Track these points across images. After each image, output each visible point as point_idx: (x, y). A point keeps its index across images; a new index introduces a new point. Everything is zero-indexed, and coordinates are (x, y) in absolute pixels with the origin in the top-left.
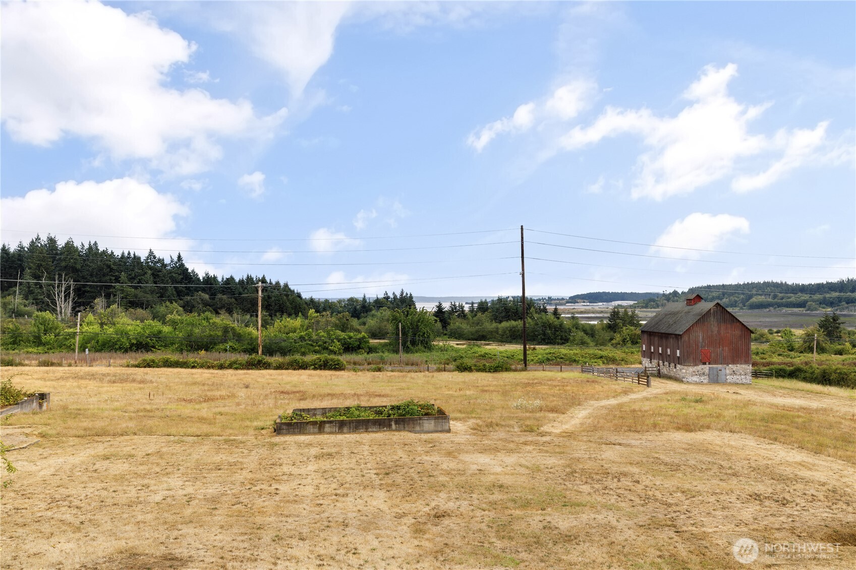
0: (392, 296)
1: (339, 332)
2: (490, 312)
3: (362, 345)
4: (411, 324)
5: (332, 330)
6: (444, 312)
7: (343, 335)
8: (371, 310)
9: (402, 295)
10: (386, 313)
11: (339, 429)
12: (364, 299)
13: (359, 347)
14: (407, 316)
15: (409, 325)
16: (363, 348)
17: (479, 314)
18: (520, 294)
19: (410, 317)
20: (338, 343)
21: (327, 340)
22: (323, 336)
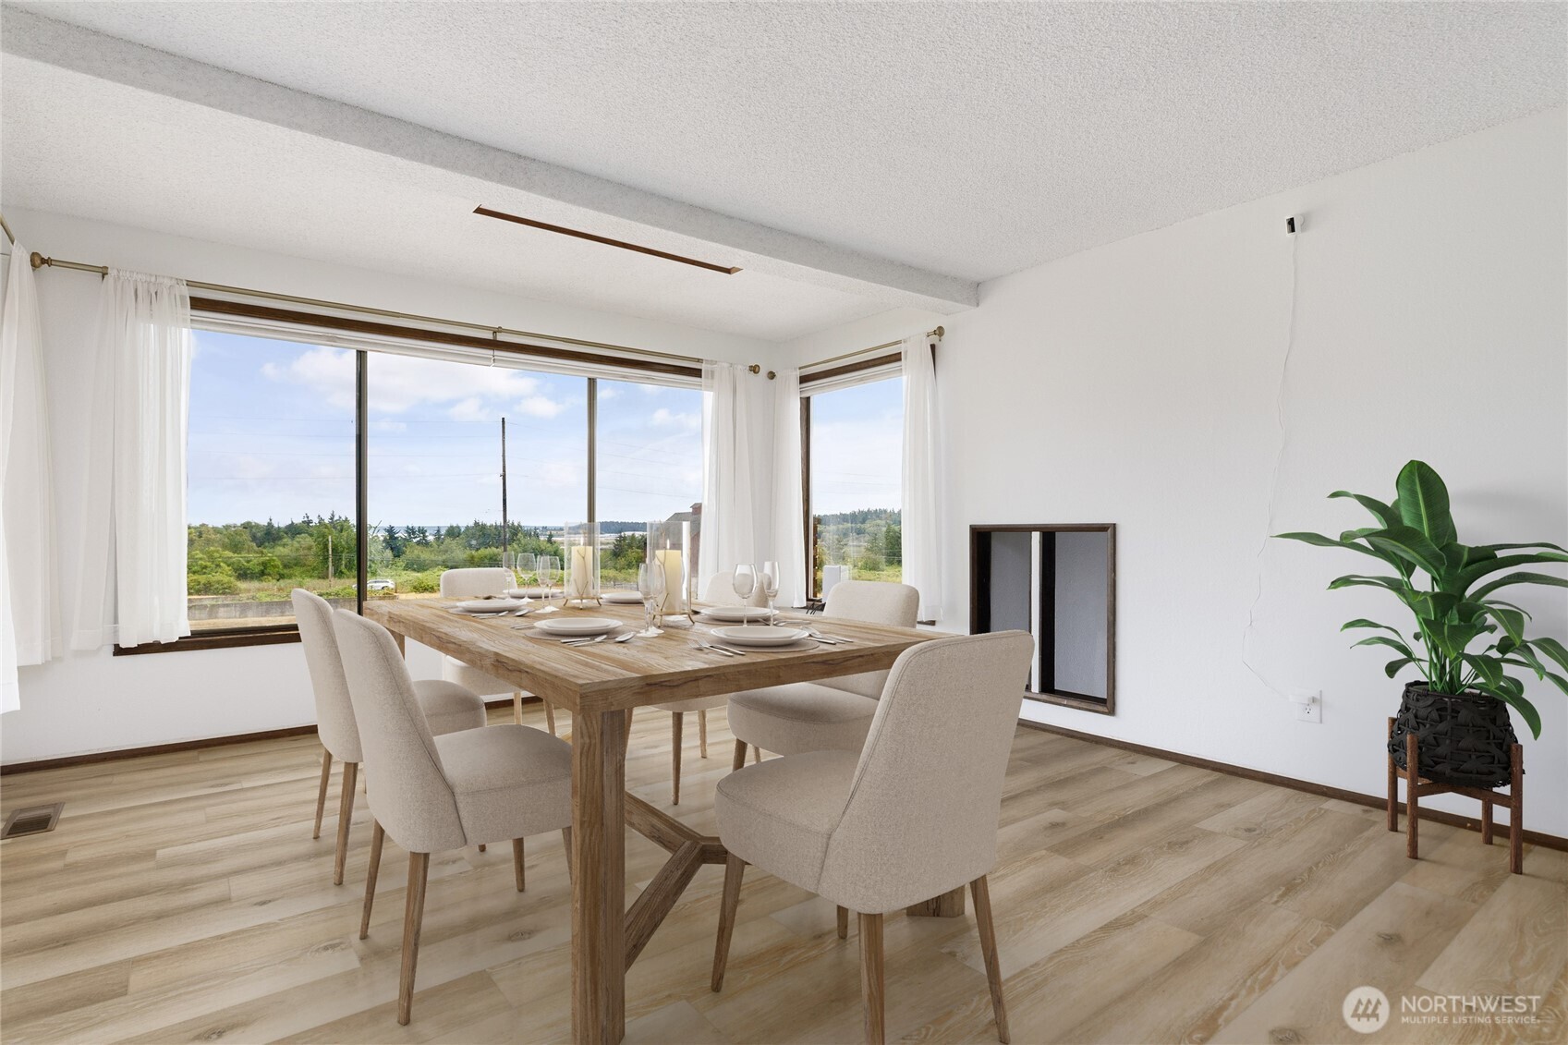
0: (316, 521)
1: (228, 553)
2: (463, 539)
3: (266, 572)
4: (347, 542)
5: (217, 551)
6: (397, 538)
7: (235, 557)
8: (280, 538)
9: (332, 519)
10: (305, 540)
11: (241, 613)
12: (270, 524)
13: (263, 573)
14: (341, 531)
15: (343, 543)
16: (269, 575)
17: (448, 540)
18: (500, 521)
19: (345, 534)
20: (227, 568)
21: (209, 564)
22: (201, 559)
